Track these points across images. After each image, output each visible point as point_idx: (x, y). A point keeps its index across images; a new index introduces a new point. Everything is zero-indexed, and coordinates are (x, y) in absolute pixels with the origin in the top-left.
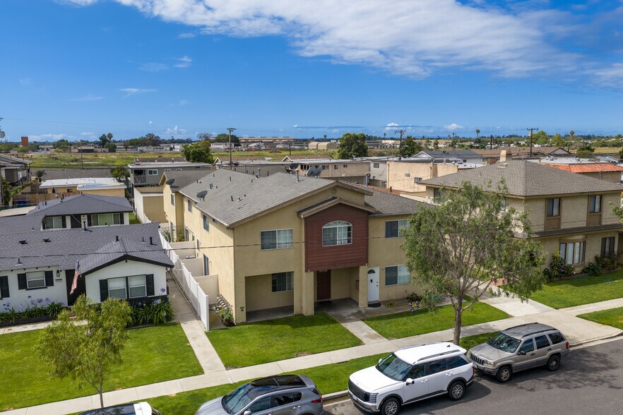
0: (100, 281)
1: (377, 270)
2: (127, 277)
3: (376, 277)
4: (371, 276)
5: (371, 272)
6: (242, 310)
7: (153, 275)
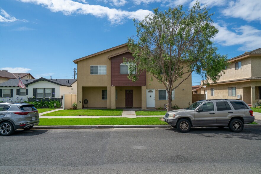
0: (34, 89)
1: (154, 91)
2: (44, 89)
3: (153, 94)
4: (151, 94)
5: (151, 91)
6: (80, 103)
7: (54, 89)
